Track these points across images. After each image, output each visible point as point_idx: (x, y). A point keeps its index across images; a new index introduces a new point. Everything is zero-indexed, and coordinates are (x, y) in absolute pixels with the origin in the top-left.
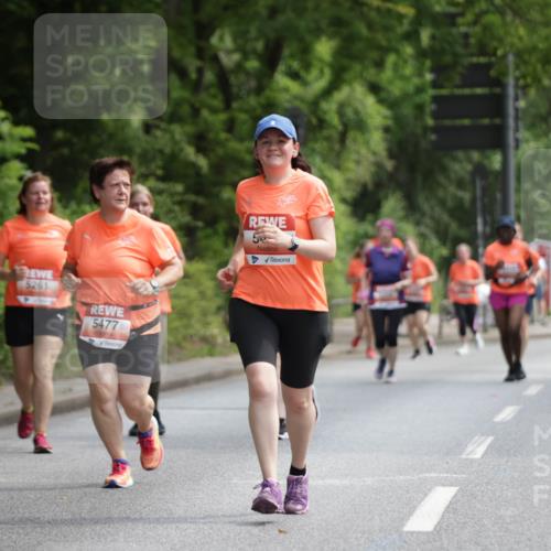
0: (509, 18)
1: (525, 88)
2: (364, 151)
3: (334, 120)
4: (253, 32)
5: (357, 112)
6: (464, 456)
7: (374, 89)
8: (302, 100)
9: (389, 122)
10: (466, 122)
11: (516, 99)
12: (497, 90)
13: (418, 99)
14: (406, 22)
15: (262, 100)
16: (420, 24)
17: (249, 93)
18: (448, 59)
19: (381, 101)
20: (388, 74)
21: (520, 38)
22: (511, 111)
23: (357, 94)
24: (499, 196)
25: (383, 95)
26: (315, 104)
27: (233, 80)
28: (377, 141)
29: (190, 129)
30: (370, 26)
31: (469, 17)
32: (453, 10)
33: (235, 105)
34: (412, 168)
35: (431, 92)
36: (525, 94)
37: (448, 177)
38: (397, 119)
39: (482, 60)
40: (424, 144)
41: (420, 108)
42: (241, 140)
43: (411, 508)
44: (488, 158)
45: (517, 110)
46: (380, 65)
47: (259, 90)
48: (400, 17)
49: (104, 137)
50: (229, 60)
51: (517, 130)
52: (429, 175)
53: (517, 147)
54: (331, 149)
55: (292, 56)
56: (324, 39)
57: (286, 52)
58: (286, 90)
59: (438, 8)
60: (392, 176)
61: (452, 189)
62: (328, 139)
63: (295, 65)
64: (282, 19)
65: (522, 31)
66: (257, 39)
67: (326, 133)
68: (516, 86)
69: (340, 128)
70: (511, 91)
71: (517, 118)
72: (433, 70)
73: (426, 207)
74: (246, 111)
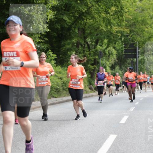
0: (137, 36)
1: (140, 48)
2: (112, 58)
3: (108, 53)
4: (94, 38)
5: (111, 52)
6: (130, 110)
7: (114, 48)
8: (102, 50)
9: (117, 53)
10: (130, 53)
11: (138, 50)
12: (135, 48)
13: (122, 50)
14: (119, 36)
15: (95, 50)
16: (122, 37)
17: (93, 49)
18: (127, 42)
19: (115, 50)
20: (117, 45)
21: (139, 39)
22: (138, 52)
23: (111, 49)
24: (136, 66)
25: (116, 49)
26: (104, 50)
27: (90, 46)
28: (115, 57)
29: (83, 55)
30: (114, 37)
31: (130, 36)
32: (127, 34)
33: (90, 50)
34: (121, 61)
35: (124, 48)
36: (140, 49)
37: (127, 63)
38: (118, 53)
39: (133, 43)
40: (123, 57)
41: (122, 51)
42: (92, 56)
43: (121, 119)
44: (134, 60)
45: (138, 51)
46: (115, 44)
47: (94, 48)
48: (118, 36)
49: (68, 56)
50: (89, 43)
51: (138, 55)
52: (124, 62)
53: (139, 58)
54: (107, 58)
55: (100, 42)
56: (106, 39)
57: (99, 42)
58: (99, 48)
59: (125, 34)
60: (117, 63)
61: (128, 65)
62: (106, 56)
63: (101, 44)
64: (99, 36)
65: (139, 38)
66: (94, 39)
67: (106, 55)
68: (138, 47)
69: (109, 54)
70: (137, 48)
71: (138, 53)
72: (124, 45)
73: (123, 68)
74: (92, 52)
